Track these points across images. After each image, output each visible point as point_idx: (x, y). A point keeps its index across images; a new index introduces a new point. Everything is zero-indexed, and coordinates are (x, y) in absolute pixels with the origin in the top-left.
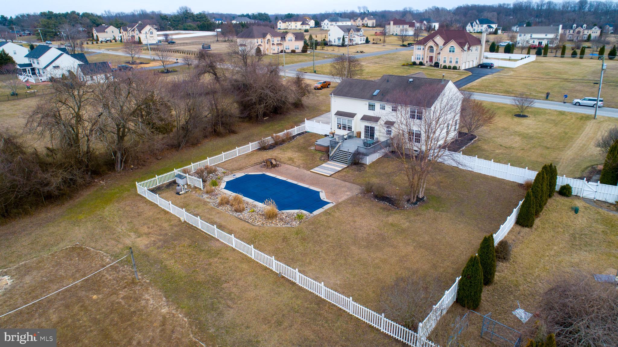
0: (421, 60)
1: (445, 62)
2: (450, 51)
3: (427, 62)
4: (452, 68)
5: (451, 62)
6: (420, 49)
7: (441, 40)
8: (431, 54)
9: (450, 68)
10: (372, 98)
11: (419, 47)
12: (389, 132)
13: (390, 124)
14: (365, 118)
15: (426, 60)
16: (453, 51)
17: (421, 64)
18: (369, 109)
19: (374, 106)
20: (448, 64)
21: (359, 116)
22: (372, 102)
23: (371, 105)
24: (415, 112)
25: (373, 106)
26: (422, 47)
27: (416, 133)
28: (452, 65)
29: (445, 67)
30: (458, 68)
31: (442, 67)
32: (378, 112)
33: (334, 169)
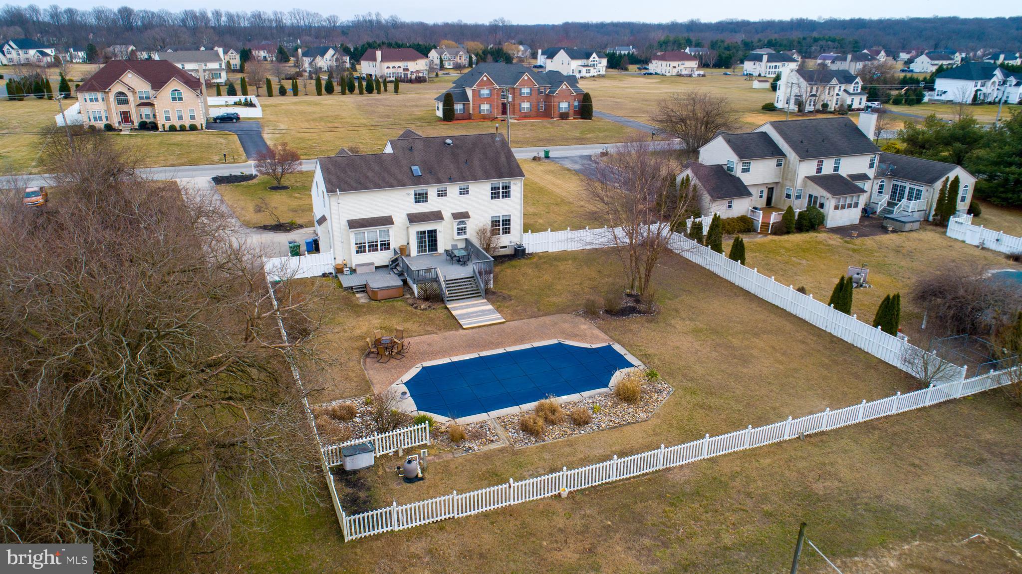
0: (105, 122)
1: (168, 119)
2: (174, 99)
3: (119, 123)
4: (188, 127)
5: (180, 118)
6: (97, 100)
7: (137, 80)
8: (124, 108)
9: (183, 128)
10: (417, 180)
11: (93, 95)
12: (462, 231)
13: (462, 216)
14: (414, 218)
15: (115, 121)
16: (181, 99)
17: (109, 128)
18: (416, 202)
19: (426, 194)
20: (177, 124)
21: (400, 219)
22: (421, 189)
23: (419, 194)
24: (499, 188)
25: (423, 194)
26: (99, 95)
27: (503, 221)
28: (187, 123)
29: (172, 129)
30: (199, 128)
31: (167, 128)
32: (433, 204)
33: (483, 311)
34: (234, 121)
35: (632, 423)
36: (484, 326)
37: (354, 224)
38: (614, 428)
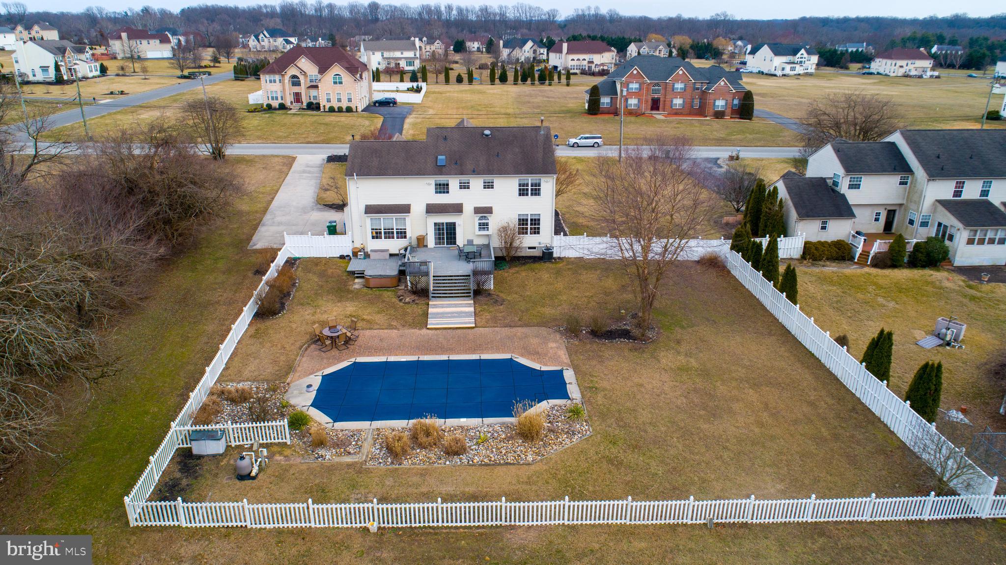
0: (280, 101)
1: (329, 101)
2: (335, 83)
3: (291, 103)
4: (344, 110)
5: (339, 100)
6: (275, 81)
7: (309, 64)
8: (296, 89)
9: (340, 110)
10: (439, 170)
11: (272, 77)
12: (484, 226)
13: (484, 211)
14: (431, 209)
15: (288, 100)
16: (341, 83)
17: (282, 107)
18: (436, 192)
19: (448, 185)
20: (336, 105)
21: (418, 209)
22: (442, 179)
23: (440, 185)
24: (527, 185)
25: (444, 185)
26: (277, 77)
27: (531, 220)
28: (344, 105)
29: (332, 110)
30: (354, 110)
31: (327, 110)
32: (454, 196)
33: (461, 312)
34: (391, 105)
35: (510, 464)
36: (450, 328)
37: (370, 210)
38: (487, 465)
